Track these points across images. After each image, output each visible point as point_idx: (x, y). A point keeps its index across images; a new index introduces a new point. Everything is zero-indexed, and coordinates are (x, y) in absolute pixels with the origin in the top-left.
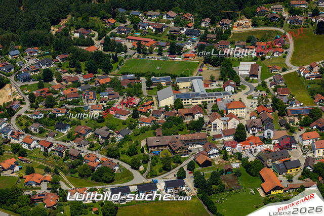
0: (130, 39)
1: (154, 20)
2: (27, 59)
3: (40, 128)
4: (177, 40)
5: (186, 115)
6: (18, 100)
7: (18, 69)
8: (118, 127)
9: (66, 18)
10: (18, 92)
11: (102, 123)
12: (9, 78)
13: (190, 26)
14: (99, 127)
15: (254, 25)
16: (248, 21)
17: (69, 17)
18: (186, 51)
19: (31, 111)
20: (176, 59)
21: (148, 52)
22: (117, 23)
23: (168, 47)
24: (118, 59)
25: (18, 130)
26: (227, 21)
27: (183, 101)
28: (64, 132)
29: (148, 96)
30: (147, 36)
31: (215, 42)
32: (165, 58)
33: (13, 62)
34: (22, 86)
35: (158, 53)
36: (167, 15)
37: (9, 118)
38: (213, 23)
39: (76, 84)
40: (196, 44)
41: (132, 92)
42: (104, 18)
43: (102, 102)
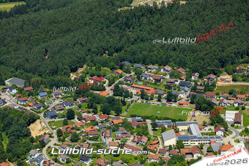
0: (134, 87)
1: (153, 73)
2: (53, 100)
3: (67, 159)
4: (172, 89)
5: (187, 154)
6: (48, 133)
7: (46, 108)
8: (131, 161)
9: (82, 67)
10: (47, 127)
11: (118, 157)
12: (39, 114)
13: (183, 79)
14: (115, 161)
15: (234, 80)
16: (229, 77)
17: (85, 66)
18: (180, 99)
19: (59, 144)
20: (172, 105)
21: (150, 98)
22: (123, 73)
23: (165, 95)
24: (126, 103)
25: (49, 159)
26: (212, 76)
27: (184, 142)
28: (87, 163)
29: (154, 136)
30: (148, 85)
31: (203, 93)
32: (164, 104)
33: (42, 102)
34: (50, 122)
35: (157, 100)
36: (164, 69)
37: (41, 148)
38: (201, 77)
39: (94, 123)
40: (188, 93)
41: (141, 132)
42: (113, 69)
43: (117, 140)
